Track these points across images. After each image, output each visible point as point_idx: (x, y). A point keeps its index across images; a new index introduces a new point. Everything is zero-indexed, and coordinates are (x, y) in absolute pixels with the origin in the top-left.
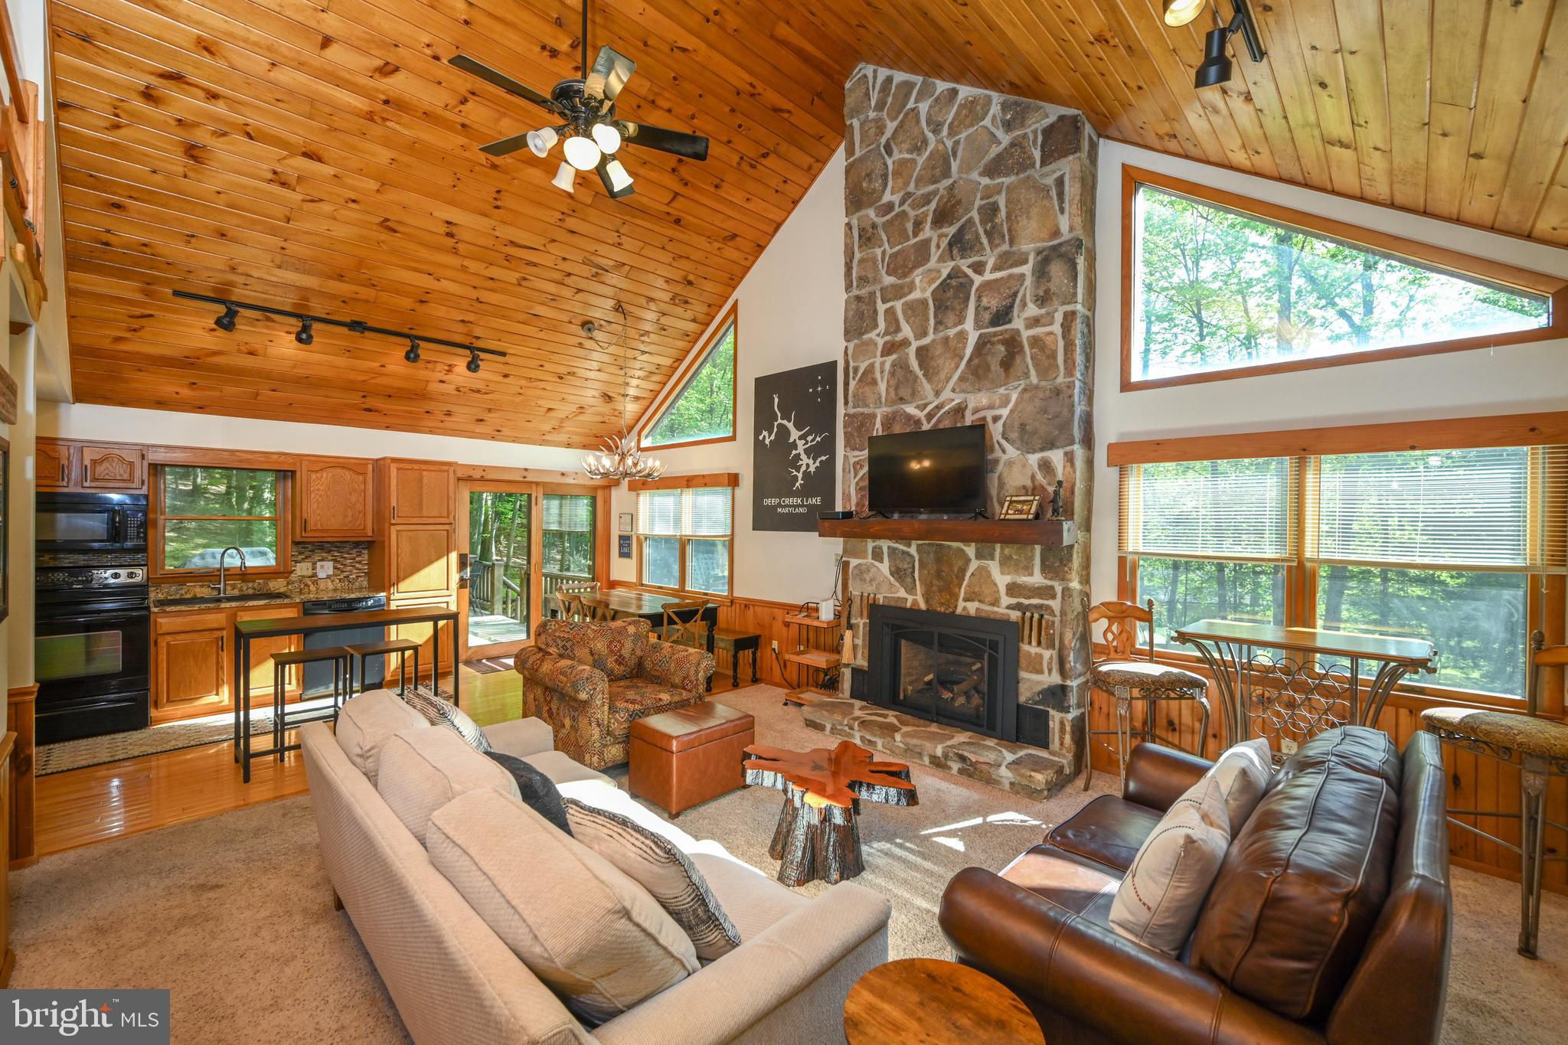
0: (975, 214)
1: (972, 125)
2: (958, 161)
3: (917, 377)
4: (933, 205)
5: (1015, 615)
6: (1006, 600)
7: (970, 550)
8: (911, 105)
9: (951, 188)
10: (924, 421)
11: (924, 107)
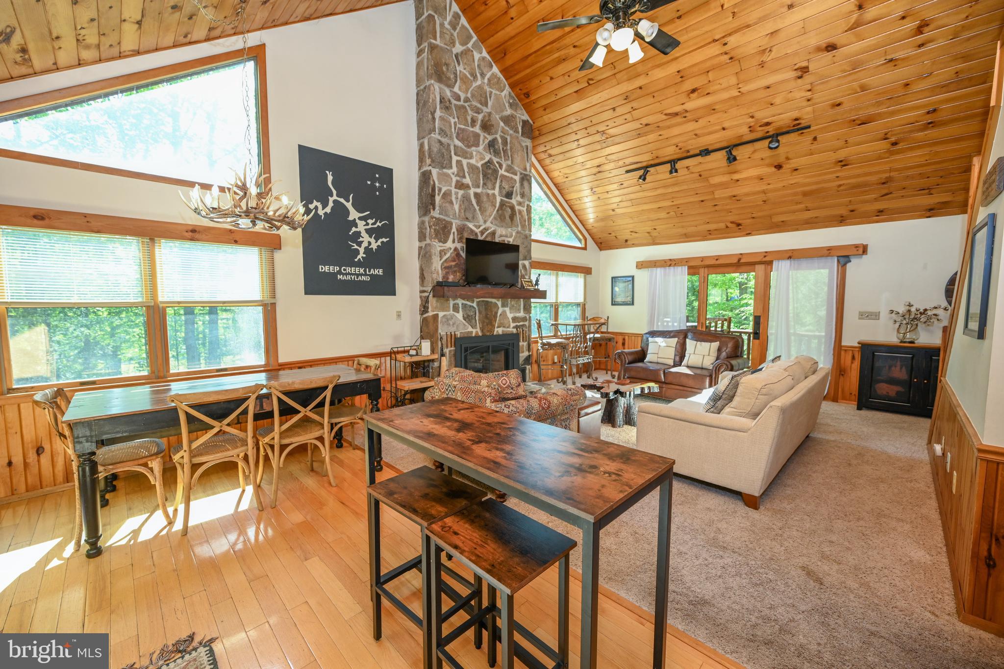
0: (499, 137)
1: (498, 90)
2: (491, 103)
3: (475, 209)
5: (515, 331)
6: (512, 325)
7: (499, 303)
8: (470, 46)
9: (489, 114)
10: (479, 234)
11: (476, 55)
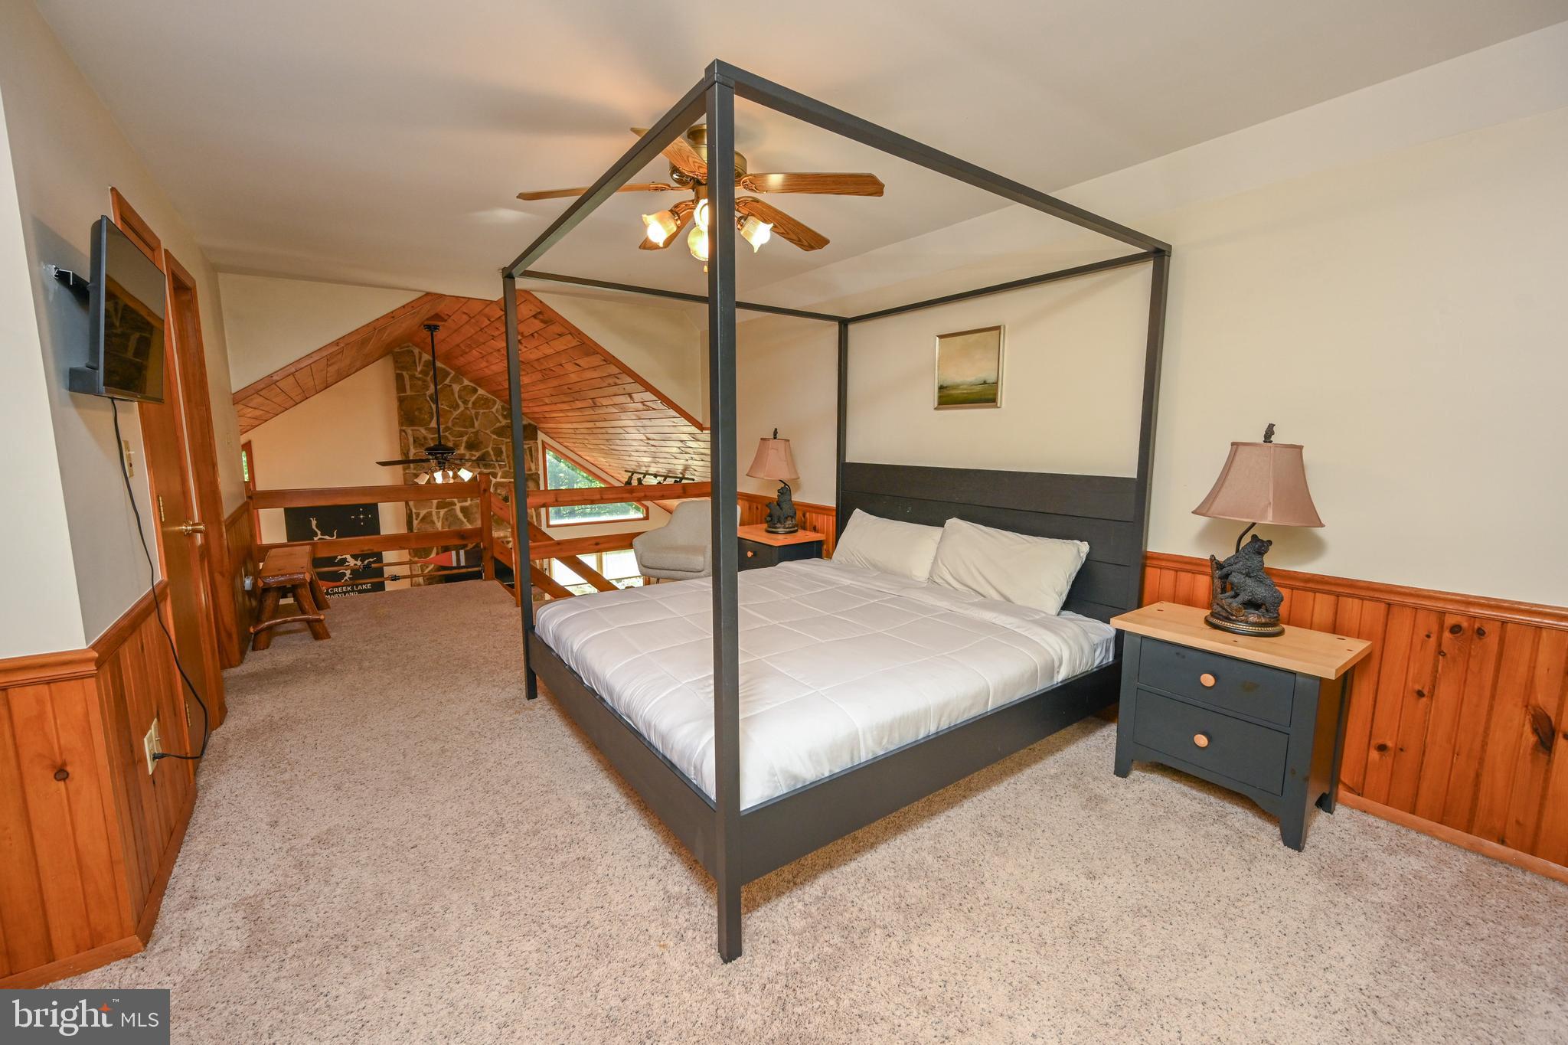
0: (490, 449)
1: (486, 409)
2: (478, 422)
3: (463, 522)
4: (465, 438)
8: (447, 382)
9: (476, 433)
11: (456, 388)
